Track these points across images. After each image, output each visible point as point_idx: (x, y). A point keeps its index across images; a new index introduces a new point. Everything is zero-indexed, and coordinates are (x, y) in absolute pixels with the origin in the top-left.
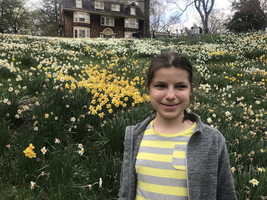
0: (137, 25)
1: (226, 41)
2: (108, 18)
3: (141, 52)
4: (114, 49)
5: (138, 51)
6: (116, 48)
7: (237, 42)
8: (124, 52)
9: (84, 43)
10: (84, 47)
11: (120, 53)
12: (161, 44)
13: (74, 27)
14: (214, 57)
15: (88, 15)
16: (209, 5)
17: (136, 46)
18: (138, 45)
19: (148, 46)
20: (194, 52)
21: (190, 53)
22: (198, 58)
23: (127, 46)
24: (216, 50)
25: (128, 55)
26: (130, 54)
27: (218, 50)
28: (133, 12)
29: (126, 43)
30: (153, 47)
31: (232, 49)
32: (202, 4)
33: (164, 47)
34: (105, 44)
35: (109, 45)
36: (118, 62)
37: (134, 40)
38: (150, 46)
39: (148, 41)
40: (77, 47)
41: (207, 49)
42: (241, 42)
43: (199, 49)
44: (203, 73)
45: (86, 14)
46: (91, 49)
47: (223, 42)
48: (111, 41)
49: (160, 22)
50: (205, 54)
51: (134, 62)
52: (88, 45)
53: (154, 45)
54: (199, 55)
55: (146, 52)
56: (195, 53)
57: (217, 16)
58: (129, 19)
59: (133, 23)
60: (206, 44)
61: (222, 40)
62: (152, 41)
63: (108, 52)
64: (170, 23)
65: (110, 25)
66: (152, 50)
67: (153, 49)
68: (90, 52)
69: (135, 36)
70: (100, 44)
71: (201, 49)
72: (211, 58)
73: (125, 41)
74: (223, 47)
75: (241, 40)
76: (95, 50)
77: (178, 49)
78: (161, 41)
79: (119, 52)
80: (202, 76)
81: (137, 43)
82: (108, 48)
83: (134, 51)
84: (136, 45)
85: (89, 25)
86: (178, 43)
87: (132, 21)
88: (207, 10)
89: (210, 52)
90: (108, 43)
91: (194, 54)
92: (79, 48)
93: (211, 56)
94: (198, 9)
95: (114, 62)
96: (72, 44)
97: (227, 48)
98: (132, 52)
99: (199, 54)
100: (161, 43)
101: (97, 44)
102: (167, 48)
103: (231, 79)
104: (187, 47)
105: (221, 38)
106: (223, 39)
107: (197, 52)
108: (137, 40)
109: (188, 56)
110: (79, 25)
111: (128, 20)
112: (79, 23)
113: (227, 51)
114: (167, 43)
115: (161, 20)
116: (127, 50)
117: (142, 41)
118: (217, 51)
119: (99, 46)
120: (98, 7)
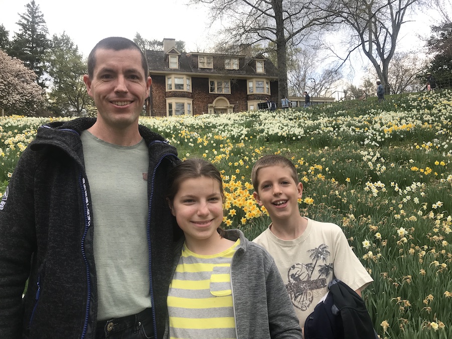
0: (268, 89)
1: (418, 105)
2: (219, 81)
3: (270, 133)
4: (226, 131)
5: (266, 131)
6: (230, 128)
7: (437, 106)
8: (242, 134)
9: (181, 124)
10: (179, 131)
11: (235, 137)
12: (306, 118)
13: (166, 99)
14: (394, 134)
15: (189, 79)
16: (388, 47)
17: (263, 124)
18: (267, 121)
19: (283, 122)
20: (360, 128)
21: (354, 131)
22: (367, 137)
23: (249, 125)
24: (400, 122)
25: (249, 139)
26: (251, 137)
27: (403, 121)
28: (260, 68)
29: (248, 120)
30: (291, 123)
31: (429, 119)
32: (375, 47)
33: (310, 123)
34: (213, 124)
35: (220, 125)
36: (231, 152)
37: (261, 113)
38: (285, 122)
39: (284, 114)
40: (168, 131)
41: (383, 121)
42: (445, 106)
43: (370, 122)
44: (373, 163)
45: (185, 77)
46: (189, 133)
47: (414, 107)
48: (223, 119)
49: (306, 80)
50: (380, 130)
51: (257, 150)
52: (186, 127)
53: (294, 120)
54: (369, 133)
55: (278, 133)
56: (363, 129)
57: (405, 64)
58: (254, 80)
59: (261, 86)
60: (384, 113)
61: (411, 103)
62: (290, 114)
63: (216, 137)
64: (324, 81)
65: (224, 92)
66: (289, 129)
67: (291, 127)
68: (187, 139)
69: (263, 107)
70: (205, 124)
71: (373, 122)
72: (389, 136)
73: (246, 116)
74: (412, 117)
75: (445, 102)
76: (196, 134)
77: (333, 125)
78: (305, 113)
79: (234, 135)
80: (372, 168)
81: (266, 119)
82: (217, 130)
83: (260, 132)
84: (264, 121)
85: (190, 95)
86: (335, 114)
87: (260, 83)
88: (385, 56)
89: (389, 127)
90: (218, 122)
91: (360, 131)
92: (172, 132)
93: (389, 133)
94: (369, 54)
95: (224, 153)
96: (161, 128)
97: (419, 118)
98: (255, 134)
99: (369, 130)
100: (306, 116)
101: (200, 124)
102: (315, 124)
103: (422, 170)
104: (348, 120)
105: (410, 101)
106: (413, 102)
107: (366, 128)
108: (264, 114)
109: (351, 135)
110: (175, 95)
111: (252, 81)
112: (174, 91)
113: (419, 122)
114: (315, 115)
115: (309, 77)
116: (248, 131)
117: (274, 114)
118: (401, 124)
119: (203, 127)
120: (204, 66)
